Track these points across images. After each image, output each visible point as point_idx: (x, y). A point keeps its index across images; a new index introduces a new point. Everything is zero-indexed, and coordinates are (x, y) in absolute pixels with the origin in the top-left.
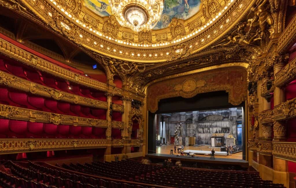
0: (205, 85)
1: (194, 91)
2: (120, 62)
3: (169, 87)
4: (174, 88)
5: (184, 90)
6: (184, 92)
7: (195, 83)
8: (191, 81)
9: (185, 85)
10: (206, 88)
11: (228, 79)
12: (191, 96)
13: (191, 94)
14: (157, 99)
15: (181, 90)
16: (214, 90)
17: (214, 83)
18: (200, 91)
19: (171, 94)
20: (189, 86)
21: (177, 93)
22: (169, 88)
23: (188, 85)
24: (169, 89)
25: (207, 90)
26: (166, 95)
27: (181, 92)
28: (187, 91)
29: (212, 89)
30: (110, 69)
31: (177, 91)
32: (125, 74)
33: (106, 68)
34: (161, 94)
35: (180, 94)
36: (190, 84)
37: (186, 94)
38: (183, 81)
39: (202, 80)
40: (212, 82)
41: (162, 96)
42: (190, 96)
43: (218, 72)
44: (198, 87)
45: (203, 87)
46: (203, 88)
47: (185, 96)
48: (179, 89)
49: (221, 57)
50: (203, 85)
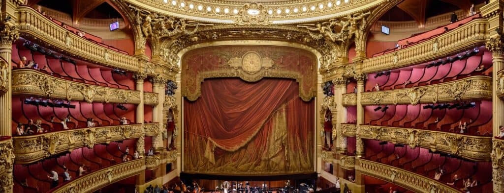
0: (273, 66)
1: (259, 72)
2: (163, 18)
3: (220, 59)
4: (228, 62)
5: (245, 68)
6: (245, 71)
7: (259, 60)
8: (255, 57)
9: (246, 61)
10: (274, 71)
11: (298, 64)
12: (255, 79)
13: (254, 76)
14: (200, 77)
15: (240, 68)
16: (283, 75)
17: (283, 66)
18: (266, 73)
19: (223, 71)
20: (252, 63)
21: (233, 71)
22: (220, 61)
23: (250, 60)
24: (221, 63)
25: (275, 73)
26: (215, 72)
27: (239, 71)
28: (249, 70)
29: (282, 74)
30: (142, 29)
31: (233, 68)
32: (160, 37)
33: (136, 28)
34: (206, 70)
35: (237, 74)
36: (254, 61)
37: (246, 75)
38: (243, 53)
39: (269, 57)
40: (281, 63)
41: (208, 73)
42: (253, 78)
43: (288, 51)
44: (263, 67)
45: (270, 68)
46: (270, 70)
47: (246, 77)
48: (236, 65)
49: (299, 38)
50: (271, 66)
